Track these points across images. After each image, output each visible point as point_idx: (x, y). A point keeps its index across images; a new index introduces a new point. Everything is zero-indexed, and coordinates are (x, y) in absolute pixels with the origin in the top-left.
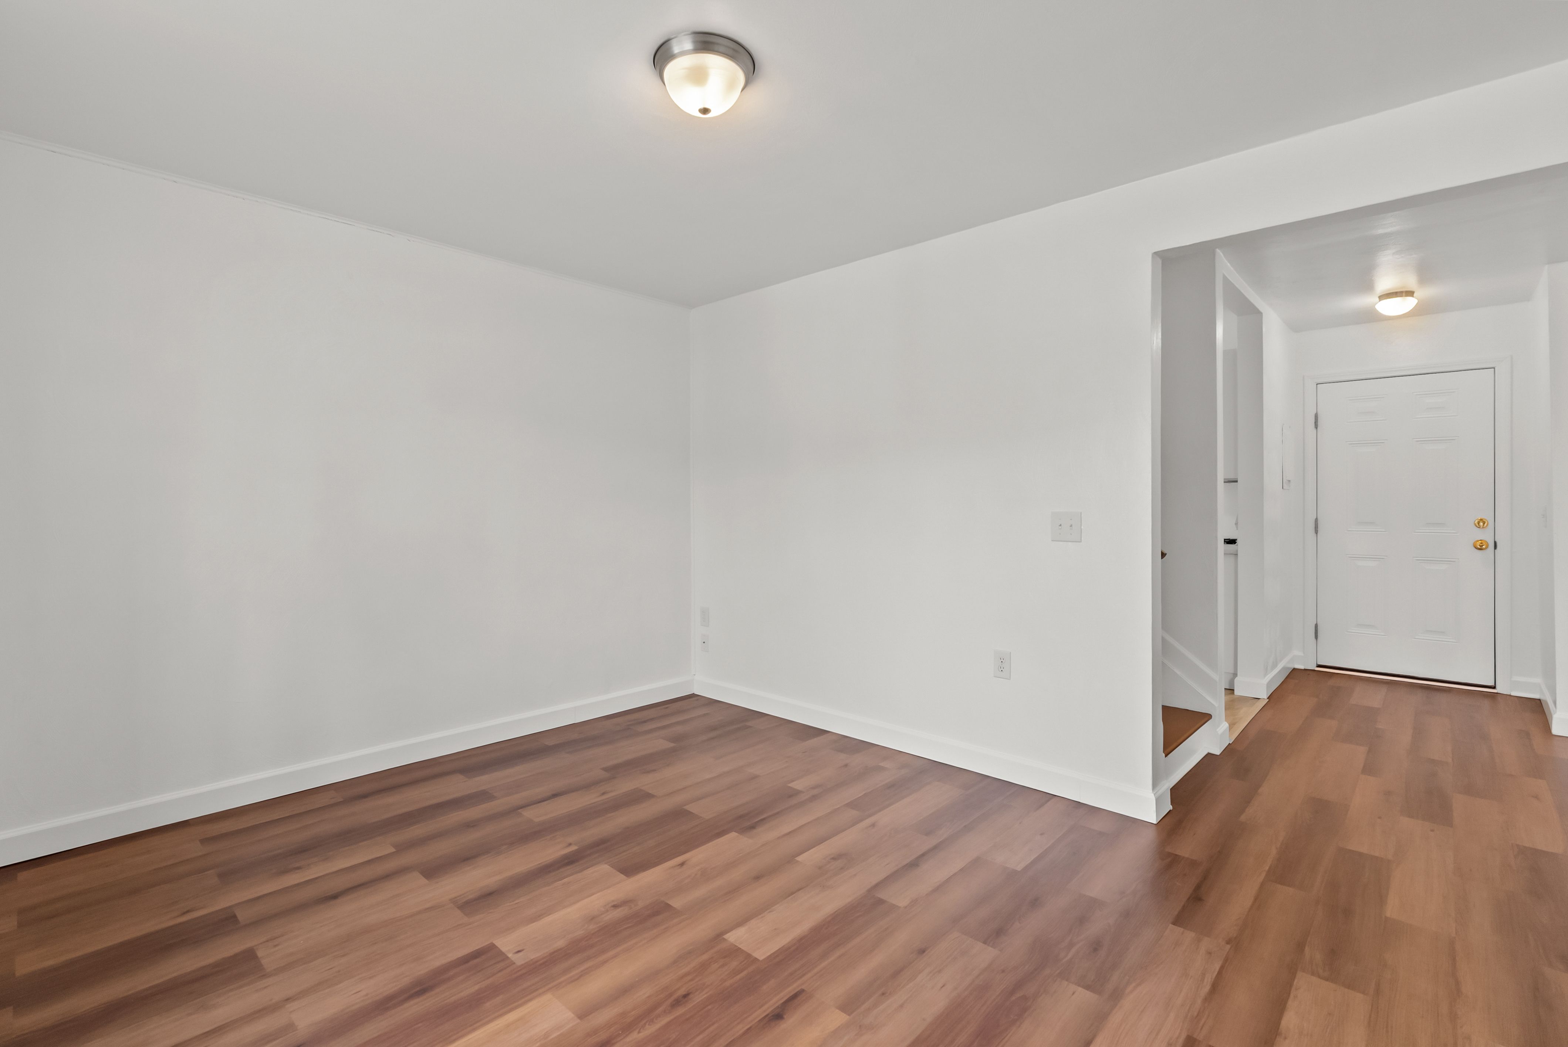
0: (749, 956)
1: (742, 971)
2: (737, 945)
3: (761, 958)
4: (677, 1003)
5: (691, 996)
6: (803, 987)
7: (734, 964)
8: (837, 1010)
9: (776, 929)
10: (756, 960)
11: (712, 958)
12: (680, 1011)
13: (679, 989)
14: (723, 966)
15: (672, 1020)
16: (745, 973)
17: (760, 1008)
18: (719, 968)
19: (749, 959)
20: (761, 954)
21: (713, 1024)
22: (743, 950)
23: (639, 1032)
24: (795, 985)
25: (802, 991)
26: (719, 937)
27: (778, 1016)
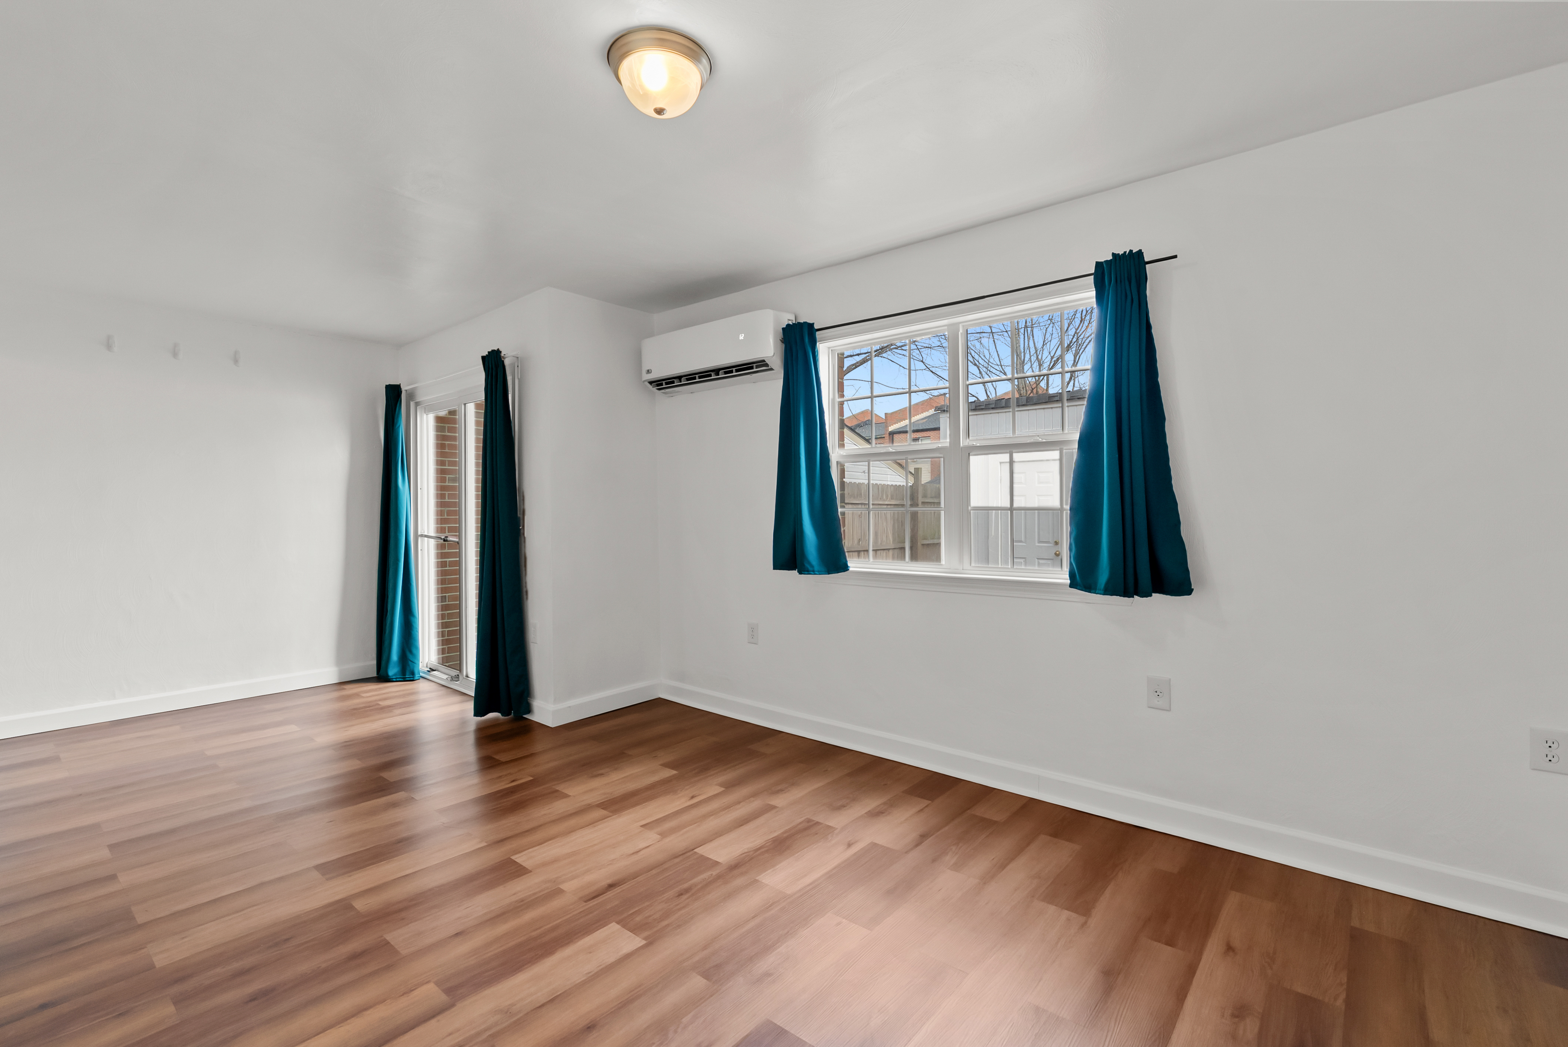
0: (624, 926)
1: (632, 914)
2: (633, 935)
3: (614, 923)
4: (687, 891)
5: (677, 895)
6: (585, 904)
7: (638, 919)
8: (566, 890)
9: (590, 953)
10: (618, 923)
11: (658, 922)
12: (686, 886)
13: (688, 898)
14: (650, 916)
15: (690, 880)
16: (631, 912)
17: (624, 890)
18: (652, 915)
19: (623, 923)
20: (614, 927)
21: (660, 880)
22: (628, 930)
23: (712, 874)
24: (591, 905)
25: (585, 902)
26: (650, 943)
27: (611, 886)
